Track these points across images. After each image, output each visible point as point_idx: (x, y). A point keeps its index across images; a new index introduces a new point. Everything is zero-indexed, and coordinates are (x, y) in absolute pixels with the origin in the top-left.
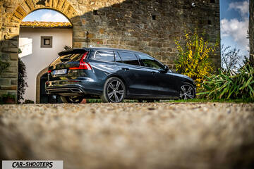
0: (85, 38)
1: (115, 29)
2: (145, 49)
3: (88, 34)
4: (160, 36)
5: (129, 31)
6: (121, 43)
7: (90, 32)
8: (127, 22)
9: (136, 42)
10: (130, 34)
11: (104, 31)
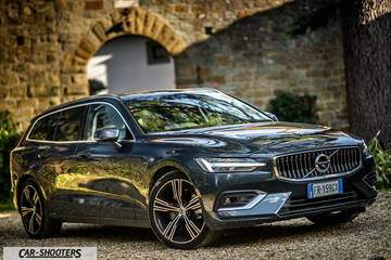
0: (195, 77)
1: (245, 55)
2: (301, 82)
3: (198, 69)
4: (325, 58)
5: (270, 55)
6: (256, 78)
7: (203, 67)
8: (264, 40)
9: (282, 73)
10: (271, 62)
11: (225, 61)
